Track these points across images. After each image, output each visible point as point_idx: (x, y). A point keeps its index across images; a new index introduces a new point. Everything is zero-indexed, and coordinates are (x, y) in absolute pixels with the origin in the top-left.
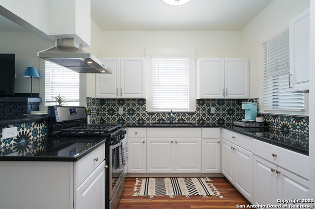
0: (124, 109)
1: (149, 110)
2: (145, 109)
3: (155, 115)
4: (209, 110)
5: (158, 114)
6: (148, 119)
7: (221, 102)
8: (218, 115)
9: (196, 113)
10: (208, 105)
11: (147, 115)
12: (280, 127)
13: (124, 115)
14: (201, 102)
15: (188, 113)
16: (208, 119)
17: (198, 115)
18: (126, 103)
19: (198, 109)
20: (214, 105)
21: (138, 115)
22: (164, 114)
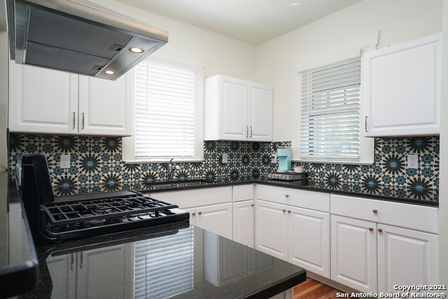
0: (73, 158)
1: (128, 159)
2: (119, 157)
3: (140, 168)
4: (221, 158)
5: (145, 165)
6: (126, 177)
7: (234, 145)
8: (231, 165)
9: (204, 163)
10: (219, 150)
11: (123, 169)
12: (325, 178)
13: (73, 170)
14: (210, 145)
15: (192, 163)
16: (219, 172)
17: (206, 166)
18: (79, 145)
19: (206, 156)
20: (226, 151)
21: (105, 169)
22: (155, 165)
